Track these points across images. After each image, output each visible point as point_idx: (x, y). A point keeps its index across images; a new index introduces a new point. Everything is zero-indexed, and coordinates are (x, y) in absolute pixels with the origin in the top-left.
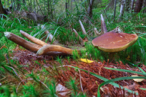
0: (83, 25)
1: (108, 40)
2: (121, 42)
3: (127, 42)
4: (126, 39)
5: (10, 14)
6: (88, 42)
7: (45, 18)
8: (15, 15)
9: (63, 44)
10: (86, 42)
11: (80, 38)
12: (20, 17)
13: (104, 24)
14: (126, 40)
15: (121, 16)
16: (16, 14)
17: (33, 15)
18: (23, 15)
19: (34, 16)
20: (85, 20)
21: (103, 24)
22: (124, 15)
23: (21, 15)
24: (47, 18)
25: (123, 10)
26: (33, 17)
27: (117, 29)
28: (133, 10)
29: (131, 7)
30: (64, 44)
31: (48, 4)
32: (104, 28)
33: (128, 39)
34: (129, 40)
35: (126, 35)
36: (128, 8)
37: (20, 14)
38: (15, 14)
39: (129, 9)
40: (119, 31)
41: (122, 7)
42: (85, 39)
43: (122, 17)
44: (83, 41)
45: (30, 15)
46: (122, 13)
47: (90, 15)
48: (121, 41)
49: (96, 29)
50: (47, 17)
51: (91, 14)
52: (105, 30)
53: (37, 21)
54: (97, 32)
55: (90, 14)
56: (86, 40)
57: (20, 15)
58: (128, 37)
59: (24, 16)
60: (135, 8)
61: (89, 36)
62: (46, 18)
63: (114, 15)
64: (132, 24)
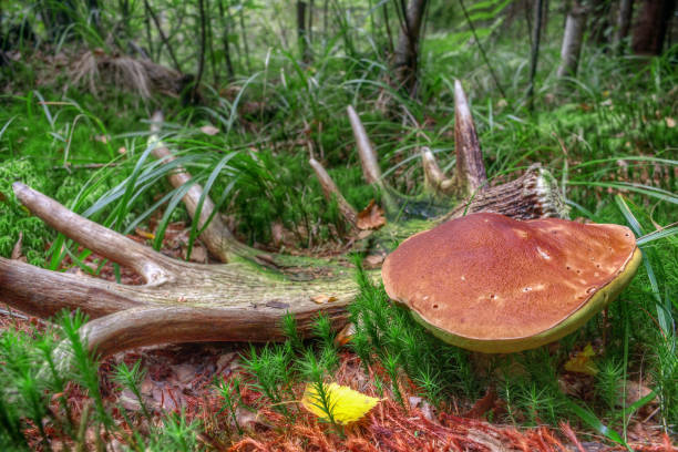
0: (368, 129)
1: (463, 278)
2: (537, 294)
3: (573, 292)
4: (569, 275)
5: (17, 63)
6: (383, 230)
7: (188, 86)
8: (39, 69)
9: (252, 245)
10: (375, 229)
11: (342, 207)
12: (66, 78)
13: (468, 136)
14: (567, 283)
15: (566, 74)
16: (46, 62)
17: (131, 69)
18: (80, 67)
19: (134, 74)
20: (381, 96)
21: (464, 134)
22: (580, 69)
23: (72, 69)
24: (197, 85)
25: (576, 42)
26: (130, 78)
27: (528, 182)
28: (629, 40)
29: (620, 20)
30: (257, 244)
31: (199, 15)
32: (469, 159)
33: (582, 271)
34: (585, 276)
35: (575, 244)
36: (606, 25)
37: (65, 63)
38: (42, 65)
39: (607, 32)
40: (543, 195)
41: (574, 27)
42: (369, 212)
43: (572, 79)
44: (359, 226)
45: (115, 67)
46: (571, 59)
47: (405, 73)
48: (540, 287)
49: (428, 155)
50: (196, 79)
51: (412, 70)
52: (474, 167)
53: (151, 101)
54: (436, 174)
55: (406, 67)
56: (377, 219)
57: (67, 68)
58: (581, 256)
59: (82, 72)
60: (639, 24)
61: (393, 196)
62: (194, 84)
63: (530, 66)
64: (616, 120)
